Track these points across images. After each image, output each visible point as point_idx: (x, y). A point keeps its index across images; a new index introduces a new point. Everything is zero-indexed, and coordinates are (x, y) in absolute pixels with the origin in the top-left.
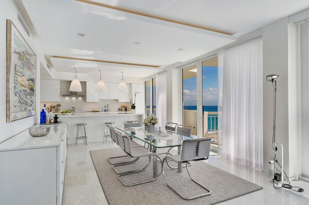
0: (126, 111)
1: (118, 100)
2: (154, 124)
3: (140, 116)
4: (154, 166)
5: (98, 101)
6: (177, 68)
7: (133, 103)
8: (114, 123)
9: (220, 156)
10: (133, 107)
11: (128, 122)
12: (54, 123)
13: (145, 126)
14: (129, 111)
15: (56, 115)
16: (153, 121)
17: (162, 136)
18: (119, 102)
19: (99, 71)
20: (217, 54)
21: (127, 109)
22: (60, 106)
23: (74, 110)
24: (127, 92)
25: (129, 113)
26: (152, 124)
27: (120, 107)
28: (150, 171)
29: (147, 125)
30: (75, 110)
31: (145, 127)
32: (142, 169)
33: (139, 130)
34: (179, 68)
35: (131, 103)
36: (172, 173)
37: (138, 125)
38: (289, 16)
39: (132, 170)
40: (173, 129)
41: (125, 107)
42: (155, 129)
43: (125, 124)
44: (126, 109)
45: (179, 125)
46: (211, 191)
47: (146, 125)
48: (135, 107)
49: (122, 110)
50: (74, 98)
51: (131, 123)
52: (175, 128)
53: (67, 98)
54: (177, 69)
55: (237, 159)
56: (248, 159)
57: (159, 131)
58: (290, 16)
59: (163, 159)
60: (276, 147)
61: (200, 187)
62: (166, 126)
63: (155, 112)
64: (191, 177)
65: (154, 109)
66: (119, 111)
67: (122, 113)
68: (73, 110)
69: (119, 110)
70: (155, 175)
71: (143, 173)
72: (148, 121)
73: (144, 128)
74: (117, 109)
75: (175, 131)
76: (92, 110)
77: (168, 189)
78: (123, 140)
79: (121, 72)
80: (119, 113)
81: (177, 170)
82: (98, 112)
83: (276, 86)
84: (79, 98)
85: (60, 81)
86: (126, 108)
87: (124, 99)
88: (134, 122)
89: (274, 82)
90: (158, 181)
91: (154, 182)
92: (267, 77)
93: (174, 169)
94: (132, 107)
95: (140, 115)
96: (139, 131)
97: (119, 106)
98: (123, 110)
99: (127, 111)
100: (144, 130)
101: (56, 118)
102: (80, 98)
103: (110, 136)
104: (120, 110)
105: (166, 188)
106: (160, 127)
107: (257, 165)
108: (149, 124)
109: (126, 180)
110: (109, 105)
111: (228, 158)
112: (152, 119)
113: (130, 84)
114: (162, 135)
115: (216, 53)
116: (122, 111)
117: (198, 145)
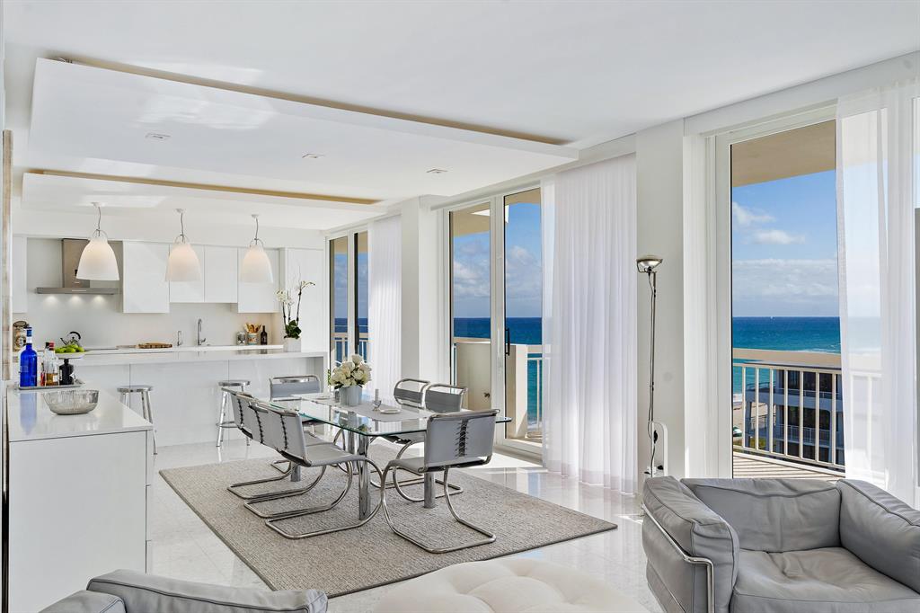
0: (263, 343)
1: (237, 304)
2: (360, 382)
3: (316, 361)
4: (361, 498)
5: (166, 310)
6: (433, 209)
7: (293, 318)
8: (248, 383)
9: (546, 471)
10: (293, 331)
11: (285, 379)
12: (62, 383)
13: (336, 388)
14: (272, 343)
15: (66, 361)
16: (358, 376)
17: (382, 413)
18: (239, 311)
19: (178, 210)
20: (538, 182)
21: (266, 334)
22: (26, 326)
23: (77, 342)
24: (272, 281)
25: (273, 351)
26: (354, 382)
27: (242, 329)
28: (350, 507)
29: (340, 387)
31: (337, 393)
32: (329, 503)
33: (319, 401)
34: (440, 210)
35: (287, 319)
36: (408, 510)
37: (315, 388)
38: (684, 118)
39: (300, 507)
40: (416, 397)
41: (261, 330)
42: (363, 398)
43: (271, 385)
44: (262, 334)
45: (432, 384)
46: (495, 536)
47: (339, 385)
48: (298, 331)
49: (248, 340)
50: (76, 300)
51: (295, 381)
52: (421, 394)
53: (52, 299)
54: (435, 212)
55: (584, 472)
56: (609, 471)
57: (375, 402)
58: (688, 117)
59: (384, 468)
60: (655, 432)
61: (473, 531)
62: (396, 389)
63: (365, 343)
64: (454, 515)
65: (362, 335)
66: (237, 344)
67: (248, 352)
68: (74, 340)
69: (239, 339)
70: (364, 514)
71: (331, 513)
72: (346, 373)
73: (333, 395)
74: (231, 338)
75: (420, 402)
76: (144, 343)
77: (396, 538)
78: (283, 423)
79: (253, 216)
80: (239, 352)
81: (423, 504)
82: (166, 346)
83: (654, 285)
84: (94, 298)
85: (28, 239)
86: (264, 334)
87: (257, 303)
88: (302, 381)
89: (652, 275)
90: (371, 526)
91: (362, 528)
92: (639, 261)
93: (414, 502)
94: (287, 332)
95: (315, 358)
96: (317, 403)
97: (239, 327)
98: (254, 341)
99: (266, 343)
100: (332, 402)
101: (67, 369)
102: (99, 299)
103: (234, 425)
104: (241, 339)
105: (392, 537)
106: (377, 391)
108: (347, 384)
109: (288, 527)
110: (203, 324)
111: (565, 473)
112: (356, 370)
113: (278, 249)
114: (383, 411)
115: (536, 179)
116: (248, 344)
117: (464, 428)
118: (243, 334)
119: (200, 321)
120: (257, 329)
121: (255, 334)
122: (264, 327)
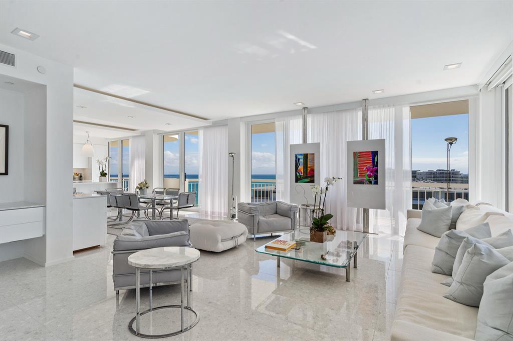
10: (104, 174)
35: (101, 170)
47: (140, 189)
54: (159, 135)
56: (219, 211)
62: (153, 191)
78: (130, 198)
79: (87, 132)
83: (233, 160)
86: (81, 176)
89: (233, 157)
92: (229, 154)
94: (101, 174)
107: (225, 213)
117: (188, 197)
121: (77, 177)
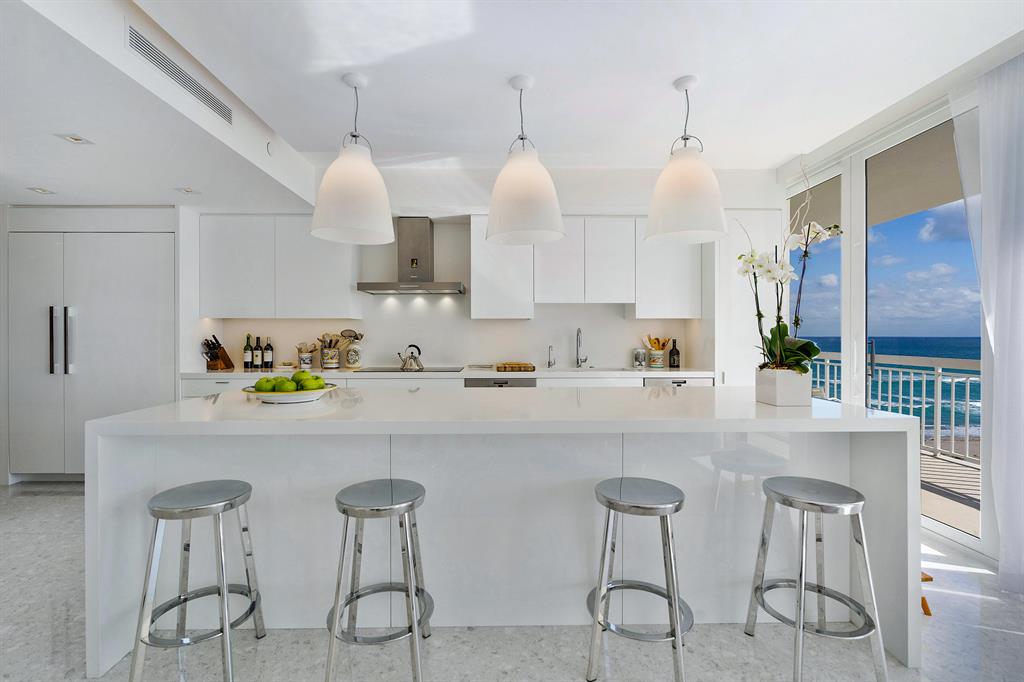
0: (674, 365)
1: (634, 305)
5: (530, 314)
14: (687, 367)
18: (637, 317)
21: (678, 352)
22: (357, 337)
23: (415, 359)
27: (639, 345)
30: (421, 358)
41: (670, 346)
44: (671, 352)
49: (650, 362)
50: (419, 302)
66: (634, 368)
68: (412, 357)
69: (637, 359)
74: (624, 359)
82: (526, 369)
84: (441, 298)
86: (674, 352)
97: (634, 339)
98: (659, 363)
99: (678, 368)
102: (447, 301)
104: (640, 360)
110: (583, 336)
116: (650, 368)
118: (642, 351)
119: (579, 331)
120: (664, 345)
121: (661, 352)
122: (674, 342)
